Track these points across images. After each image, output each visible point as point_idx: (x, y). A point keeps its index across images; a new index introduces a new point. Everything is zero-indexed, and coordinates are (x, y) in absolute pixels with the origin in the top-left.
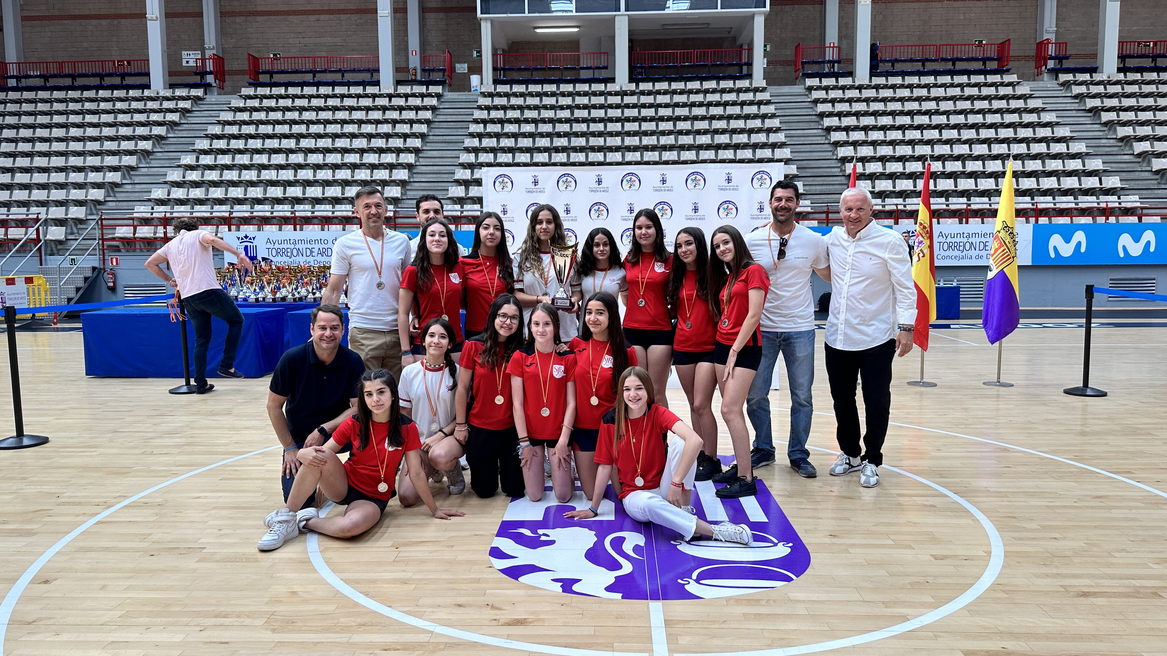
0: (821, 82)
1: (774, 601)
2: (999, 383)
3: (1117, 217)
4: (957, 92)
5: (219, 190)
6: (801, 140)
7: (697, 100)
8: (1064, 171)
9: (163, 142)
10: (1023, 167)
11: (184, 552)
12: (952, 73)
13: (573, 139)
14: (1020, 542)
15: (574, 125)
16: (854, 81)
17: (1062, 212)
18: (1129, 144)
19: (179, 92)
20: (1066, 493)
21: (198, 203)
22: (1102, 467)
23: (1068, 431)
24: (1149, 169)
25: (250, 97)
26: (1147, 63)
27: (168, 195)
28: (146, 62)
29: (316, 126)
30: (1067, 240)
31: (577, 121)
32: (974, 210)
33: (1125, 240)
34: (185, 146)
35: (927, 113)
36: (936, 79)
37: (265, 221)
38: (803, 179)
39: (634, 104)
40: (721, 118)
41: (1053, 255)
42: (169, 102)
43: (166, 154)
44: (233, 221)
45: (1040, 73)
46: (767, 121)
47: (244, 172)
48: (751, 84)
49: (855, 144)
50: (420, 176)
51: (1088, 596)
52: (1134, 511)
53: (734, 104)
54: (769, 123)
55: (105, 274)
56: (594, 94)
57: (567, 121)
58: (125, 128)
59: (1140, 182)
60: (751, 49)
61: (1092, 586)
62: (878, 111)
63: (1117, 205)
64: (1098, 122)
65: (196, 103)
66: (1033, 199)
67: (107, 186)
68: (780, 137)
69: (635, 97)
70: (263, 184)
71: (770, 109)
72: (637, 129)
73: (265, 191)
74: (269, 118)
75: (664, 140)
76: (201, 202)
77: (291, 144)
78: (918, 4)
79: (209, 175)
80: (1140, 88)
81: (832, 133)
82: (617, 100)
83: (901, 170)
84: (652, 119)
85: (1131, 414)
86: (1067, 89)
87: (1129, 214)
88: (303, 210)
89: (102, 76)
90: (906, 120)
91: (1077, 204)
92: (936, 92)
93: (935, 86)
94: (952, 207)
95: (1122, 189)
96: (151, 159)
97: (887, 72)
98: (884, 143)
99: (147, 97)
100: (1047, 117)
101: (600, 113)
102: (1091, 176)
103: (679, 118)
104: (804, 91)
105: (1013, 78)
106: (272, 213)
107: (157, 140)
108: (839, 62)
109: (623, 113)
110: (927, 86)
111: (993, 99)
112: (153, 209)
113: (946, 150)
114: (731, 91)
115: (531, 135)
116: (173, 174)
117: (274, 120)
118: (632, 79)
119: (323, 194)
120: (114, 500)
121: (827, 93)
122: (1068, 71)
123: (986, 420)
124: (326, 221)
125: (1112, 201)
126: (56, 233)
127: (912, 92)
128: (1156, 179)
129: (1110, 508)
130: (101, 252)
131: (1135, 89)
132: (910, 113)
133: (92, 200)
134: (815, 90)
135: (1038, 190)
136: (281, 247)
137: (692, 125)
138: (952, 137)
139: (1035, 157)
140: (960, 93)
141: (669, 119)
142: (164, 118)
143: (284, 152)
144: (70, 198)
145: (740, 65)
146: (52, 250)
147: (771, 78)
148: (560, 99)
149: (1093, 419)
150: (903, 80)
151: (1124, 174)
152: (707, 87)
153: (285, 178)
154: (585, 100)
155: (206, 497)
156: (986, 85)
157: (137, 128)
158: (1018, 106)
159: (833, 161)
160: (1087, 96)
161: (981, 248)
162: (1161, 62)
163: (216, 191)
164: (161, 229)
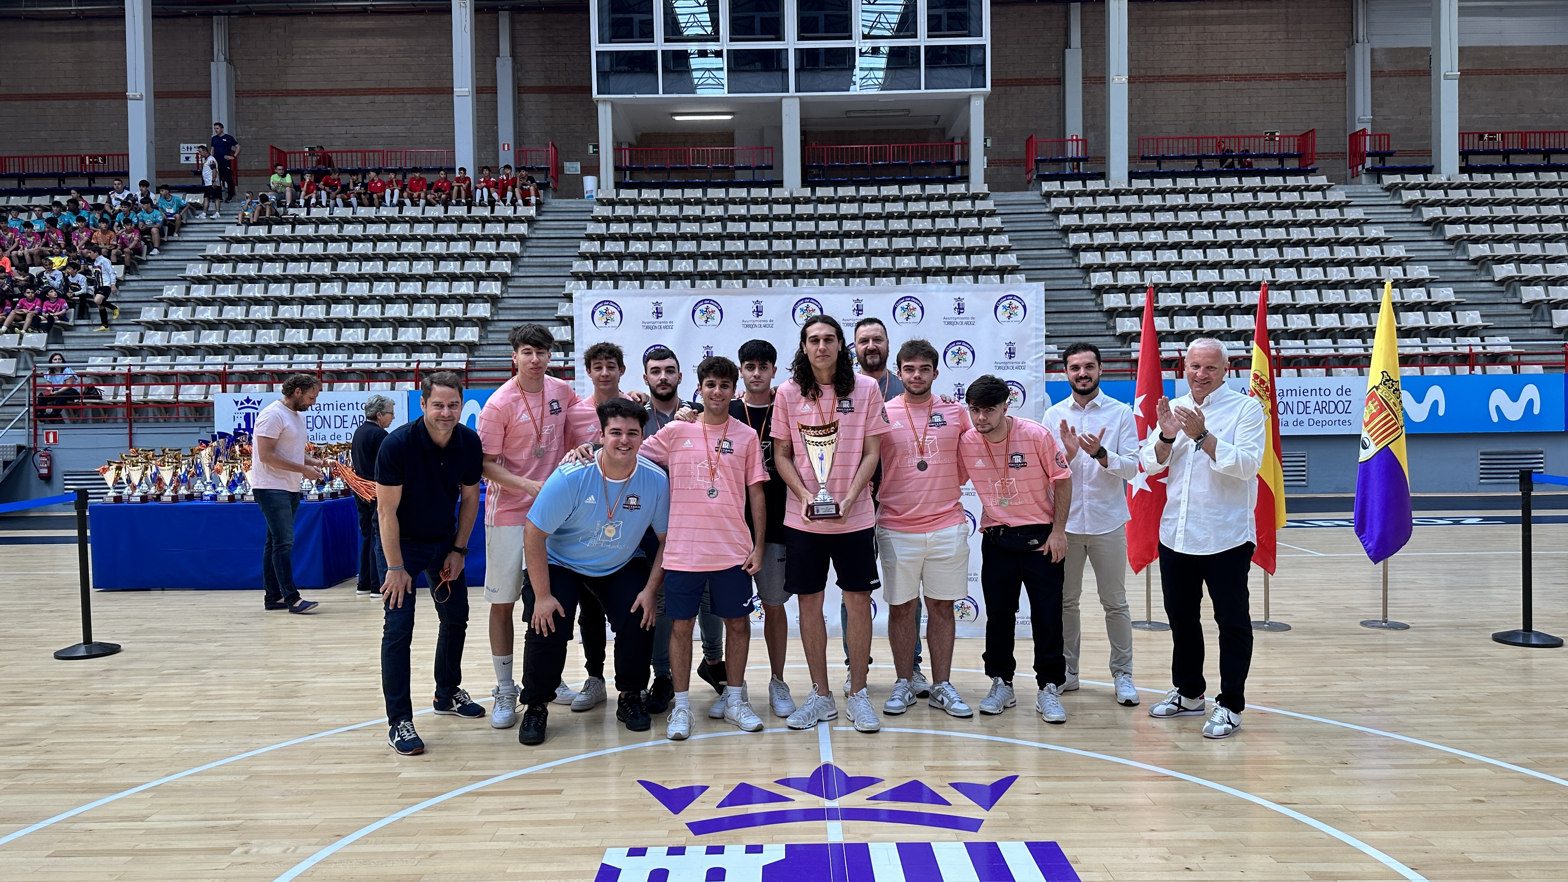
0: (1062, 186)
2: (1387, 624)
3: (1484, 367)
4: (1248, 198)
5: (215, 333)
6: (1039, 264)
7: (895, 210)
8: (1403, 304)
10: (1347, 298)
13: (725, 262)
15: (727, 242)
16: (1107, 185)
18: (1485, 268)
21: (182, 352)
24: (1518, 300)
26: (1498, 161)
27: (141, 341)
28: (125, 157)
29: (361, 245)
30: (1419, 399)
31: (731, 237)
32: (1285, 358)
33: (1498, 398)
34: (172, 273)
35: (1209, 226)
36: (1218, 182)
39: (809, 215)
40: (928, 233)
43: (145, 283)
44: (235, 379)
45: (1355, 175)
46: (991, 237)
47: (254, 308)
48: (968, 189)
49: (1114, 268)
50: (508, 312)
53: (946, 215)
54: (994, 241)
55: (37, 456)
56: (755, 202)
57: (717, 237)
59: (1507, 319)
60: (966, 143)
62: (1143, 224)
63: (1480, 349)
64: (1441, 238)
66: (1364, 342)
68: (1011, 259)
69: (811, 206)
70: (280, 326)
71: (996, 222)
72: (815, 248)
73: (283, 334)
74: (296, 233)
75: (851, 263)
76: (187, 351)
77: (324, 269)
78: (1188, 84)
79: (203, 312)
80: (1492, 194)
81: (1081, 254)
82: (786, 209)
83: (1179, 303)
84: (834, 235)
86: (1394, 195)
87: (1498, 362)
88: (335, 362)
89: (61, 177)
90: (1182, 236)
91: (1425, 348)
92: (1220, 199)
93: (1218, 190)
95: (1485, 328)
97: (1151, 172)
98: (1153, 266)
100: (1373, 232)
101: (764, 227)
102: (1440, 311)
103: (871, 234)
104: (1041, 198)
105: (1322, 180)
106: (290, 365)
108: (1085, 160)
109: (794, 226)
110: (1207, 191)
111: (1297, 207)
112: (115, 360)
113: (1240, 276)
115: (667, 256)
116: (151, 311)
117: (302, 237)
118: (806, 182)
119: (366, 339)
121: (1071, 201)
122: (1393, 171)
124: (367, 377)
125: (1474, 344)
127: (1187, 199)
128: (1529, 315)
130: (32, 424)
131: (1485, 194)
132: (1187, 227)
133: (27, 349)
134: (1055, 196)
137: (890, 243)
138: (1246, 258)
139: (1362, 285)
140: (1252, 200)
141: (857, 235)
143: (315, 281)
145: (952, 166)
147: (994, 182)
148: (707, 207)
150: (1175, 183)
151: (1484, 307)
152: (908, 193)
153: (312, 316)
154: (742, 210)
156: (1286, 189)
158: (1331, 217)
159: (1085, 292)
160: (1422, 204)
161: (1301, 410)
162: (1515, 160)
163: (210, 336)
164: (123, 390)
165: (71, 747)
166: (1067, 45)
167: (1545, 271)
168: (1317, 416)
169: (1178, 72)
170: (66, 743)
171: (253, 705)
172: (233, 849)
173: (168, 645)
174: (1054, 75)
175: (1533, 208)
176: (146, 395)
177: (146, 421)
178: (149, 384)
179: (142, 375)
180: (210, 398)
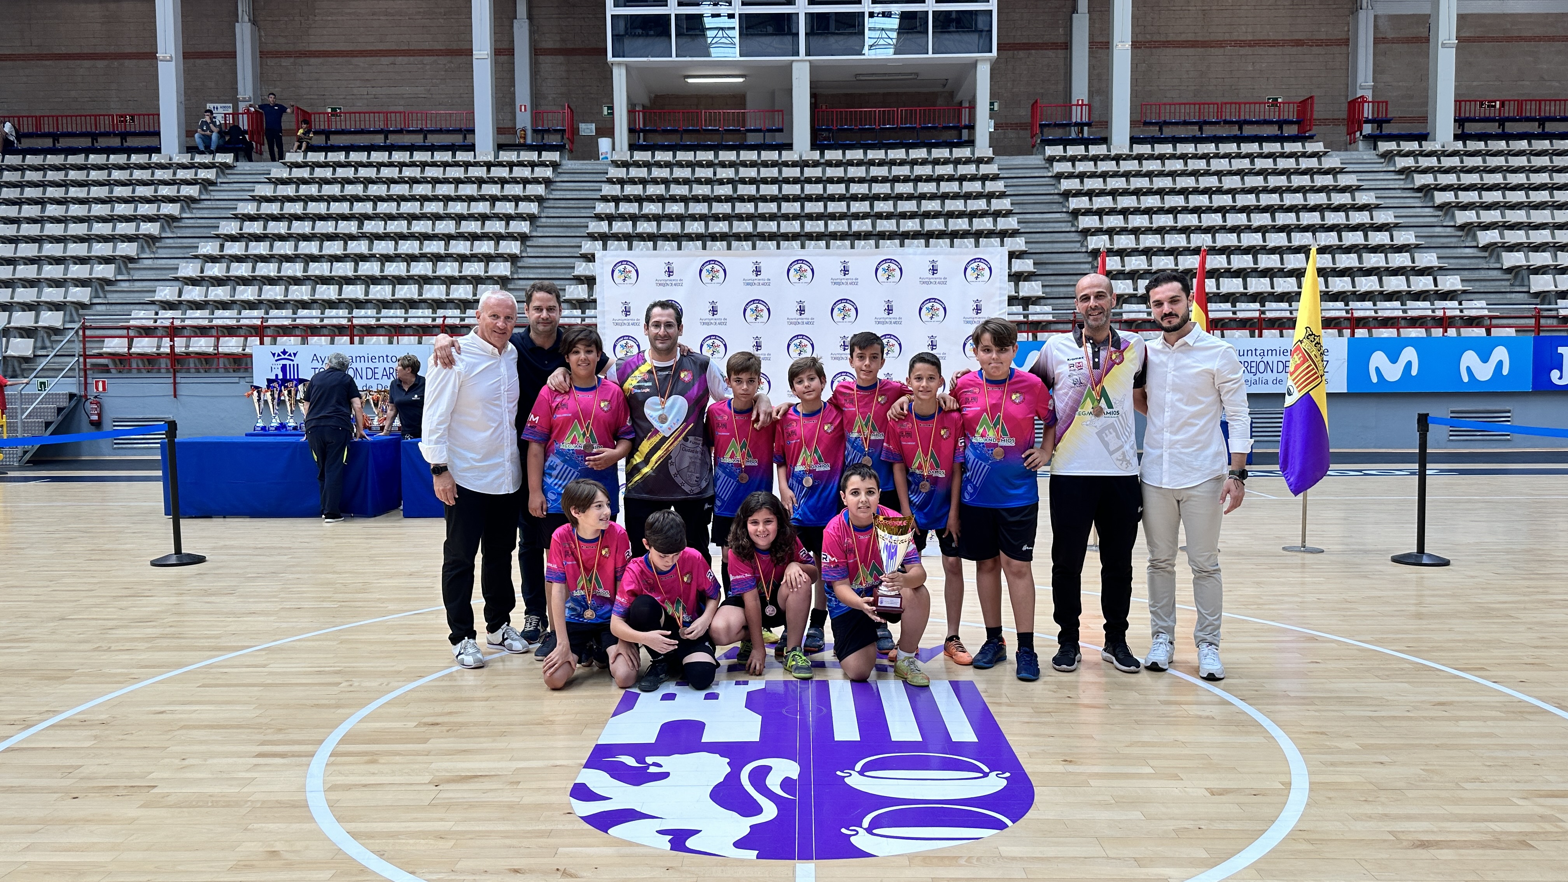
0: (1065, 150)
1: (979, 859)
2: (1304, 548)
3: (1458, 328)
4: (1246, 164)
5: (250, 289)
6: (1039, 227)
7: (901, 173)
8: (1387, 269)
9: (175, 224)
10: (1335, 263)
11: (124, 792)
12: (1239, 140)
13: (735, 223)
14: (1332, 769)
15: (737, 204)
16: (1109, 150)
17: (1386, 323)
18: (1471, 234)
19: (199, 159)
20: (1397, 698)
21: (220, 306)
22: (1444, 662)
23: (1398, 613)
24: (1498, 266)
25: (297, 165)
26: (1493, 128)
27: (180, 296)
28: (156, 117)
29: (386, 204)
30: (1394, 359)
31: (742, 199)
32: (1270, 319)
33: (1469, 359)
34: (206, 230)
35: (1208, 191)
36: (1217, 148)
37: (313, 331)
38: (1043, 278)
39: (817, 178)
40: (933, 197)
41: (1375, 379)
42: (186, 171)
43: (179, 240)
44: (269, 332)
45: (1353, 141)
46: (993, 201)
47: (286, 265)
48: (973, 153)
49: (1111, 232)
50: (527, 271)
51: (1428, 847)
52: (1490, 723)
53: (951, 179)
54: (997, 204)
55: (88, 403)
56: (765, 164)
57: (728, 199)
58: (124, 205)
59: (1487, 283)
60: (972, 107)
61: (1433, 832)
62: (1141, 189)
63: (1457, 313)
64: (1430, 204)
65: (223, 173)
66: (1347, 305)
67: (95, 284)
68: (1011, 223)
69: (820, 169)
70: (311, 282)
71: (998, 186)
72: (822, 211)
73: (314, 290)
74: (323, 193)
75: (858, 226)
76: (224, 305)
77: (351, 227)
78: (1192, 49)
79: (237, 269)
80: (1484, 161)
81: (1080, 217)
82: (795, 172)
84: (841, 198)
85: (1483, 589)
86: (1389, 162)
87: (1474, 325)
88: (365, 317)
89: (94, 136)
90: (1178, 201)
91: (1405, 311)
92: (1216, 165)
93: (1217, 156)
94: (1240, 315)
95: (1464, 292)
96: (158, 248)
97: (1153, 137)
98: (1149, 230)
99: (156, 164)
100: (1363, 198)
101: (773, 190)
102: (1422, 275)
103: (877, 197)
104: (1044, 162)
105: (1319, 147)
106: (322, 320)
107: (167, 222)
108: (1089, 125)
109: (802, 189)
110: (1206, 157)
111: (1292, 173)
112: (157, 314)
113: (1231, 240)
114: (946, 162)
115: (680, 218)
116: (188, 267)
117: (329, 196)
118: (815, 145)
119: (393, 295)
120: (38, 717)
121: (1074, 165)
122: (1389, 138)
123: (1286, 598)
124: (395, 331)
125: (1451, 308)
126: (21, 347)
127: (1186, 164)
128: (1508, 280)
129: (1457, 719)
130: (82, 374)
131: (1477, 161)
132: (1184, 192)
133: (73, 303)
134: (1058, 161)
135: (1354, 293)
137: (895, 206)
138: (1239, 223)
139: (1349, 250)
140: (1249, 166)
141: (864, 198)
142: (178, 192)
143: (342, 239)
144: (43, 299)
145: (958, 129)
146: (14, 371)
147: (999, 146)
148: (719, 170)
149: (1433, 596)
150: (1175, 148)
151: (1466, 272)
152: (914, 157)
153: (341, 273)
154: (752, 173)
155: (172, 712)
156: (1283, 155)
157: (139, 205)
158: (1325, 184)
159: (1082, 255)
160: (1415, 171)
161: (1280, 369)
162: (1510, 127)
163: (245, 291)
164: (166, 342)
165: (190, 624)
166: (1074, 10)
167: (1528, 238)
169: (1183, 37)
171: (330, 597)
174: (1062, 40)
175: (1523, 176)
176: (187, 346)
177: (188, 371)
178: (190, 337)
179: (184, 327)
180: (248, 350)
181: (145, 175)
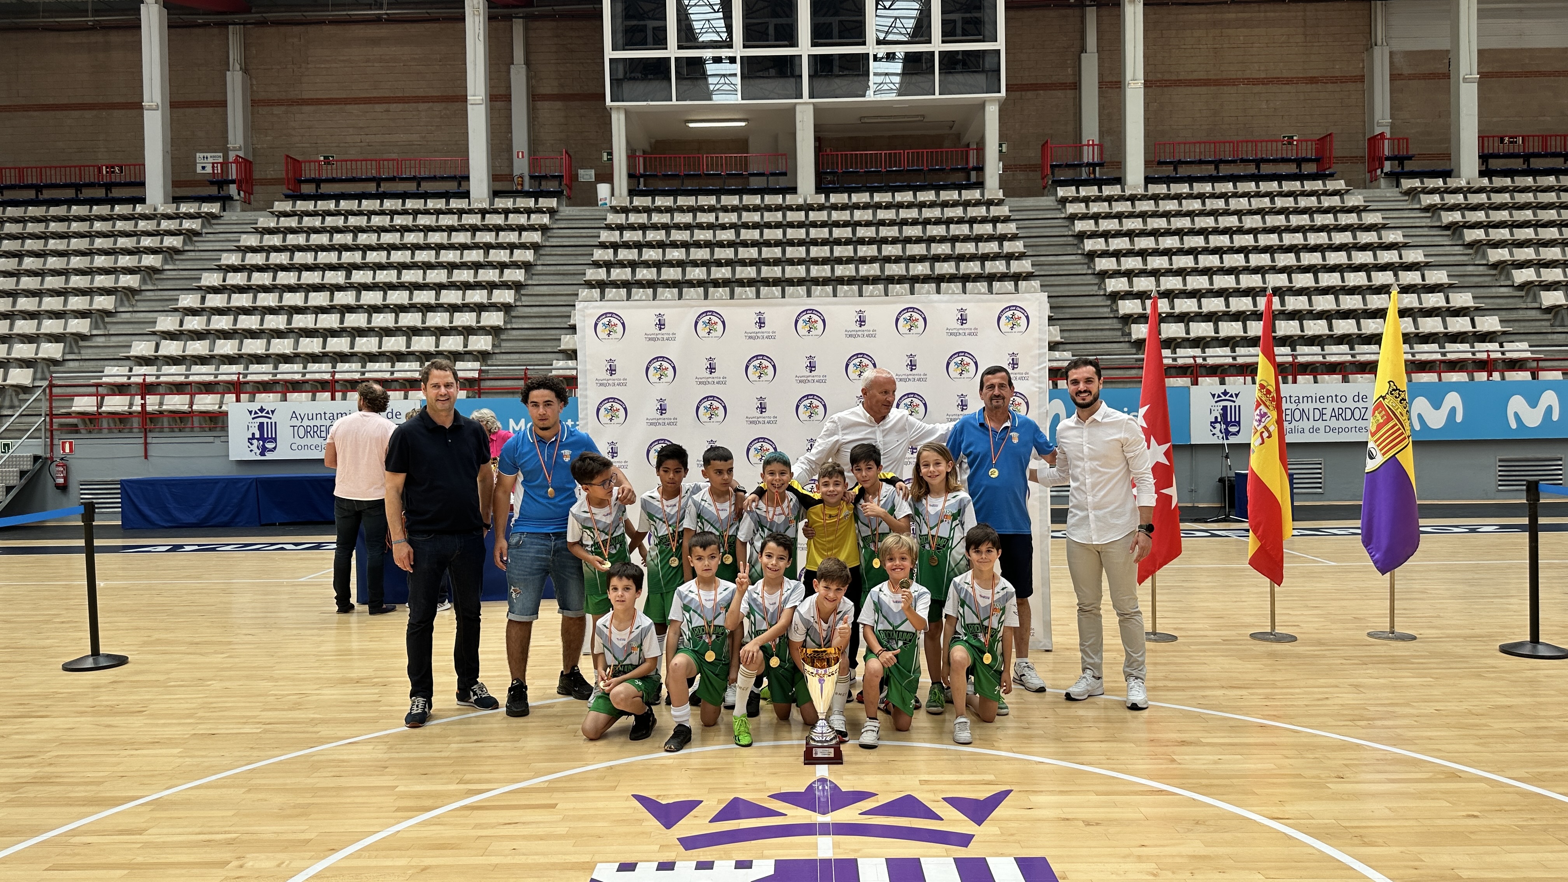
0: (1078, 191)
2: (1393, 635)
3: (1502, 373)
4: (1266, 203)
5: (229, 343)
6: (1054, 270)
7: (909, 216)
8: (1421, 310)
9: (157, 276)
10: (1365, 303)
12: (1257, 178)
13: (739, 269)
15: (740, 250)
16: (1123, 190)
17: (1425, 366)
18: (1505, 273)
19: (184, 208)
21: (197, 361)
24: (1537, 305)
25: (286, 215)
26: (1518, 164)
27: (157, 350)
28: (141, 167)
29: (375, 253)
30: (1437, 406)
31: (745, 244)
32: (1303, 364)
33: (1517, 404)
34: (188, 282)
35: (1226, 231)
36: (1235, 187)
37: (295, 386)
38: (1060, 322)
39: (823, 222)
40: (943, 240)
41: (1417, 427)
42: (170, 222)
43: (159, 293)
44: (249, 388)
45: (1374, 179)
46: (1006, 244)
47: (268, 318)
48: (982, 195)
49: (1129, 274)
50: (521, 320)
53: (960, 221)
54: (1008, 247)
55: (53, 465)
56: (769, 208)
57: (731, 244)
58: (103, 257)
59: (1527, 324)
60: (981, 148)
62: (1158, 230)
63: (1499, 355)
64: (1460, 242)
65: (209, 223)
67: (69, 339)
68: (1025, 266)
69: (825, 213)
70: (294, 335)
71: (1010, 228)
72: (828, 255)
73: (297, 343)
74: (311, 242)
75: (865, 270)
76: (202, 360)
77: (338, 278)
78: (1205, 88)
79: (218, 322)
80: (1512, 198)
81: (1097, 260)
82: (800, 216)
83: (1195, 309)
84: (848, 242)
86: (1413, 200)
87: (1517, 368)
88: (349, 371)
89: (78, 187)
90: (1198, 241)
91: (1444, 354)
92: (1235, 204)
93: (1235, 195)
95: (1504, 333)
96: (137, 301)
97: (1168, 177)
98: (1170, 272)
99: (140, 215)
100: (1391, 237)
101: (778, 234)
102: (1459, 316)
103: (885, 241)
104: (1056, 203)
105: (1340, 185)
106: (304, 374)
107: (149, 274)
108: (1101, 165)
109: (808, 233)
110: (1224, 196)
111: (1315, 212)
112: (131, 370)
113: (1256, 281)
114: (955, 204)
115: (680, 264)
116: (166, 320)
117: (317, 246)
118: (820, 188)
119: (380, 347)
121: (1087, 207)
122: (1412, 175)
123: (1397, 710)
125: (1493, 350)
127: (1204, 204)
128: (1549, 320)
130: (48, 434)
131: (1506, 198)
132: (1203, 232)
133: (44, 359)
134: (1071, 202)
136: (312, 423)
137: (904, 250)
138: (1262, 263)
139: (1379, 290)
140: (1269, 205)
141: (871, 241)
142: (162, 242)
143: (329, 289)
144: (13, 355)
145: (966, 171)
147: (1009, 188)
148: (721, 215)
150: (1191, 188)
151: (1503, 313)
152: (922, 199)
153: (326, 325)
154: (756, 217)
156: (1304, 194)
157: (120, 257)
158: (1349, 222)
159: (1100, 298)
160: (1441, 209)
161: (1317, 417)
162: (1536, 163)
163: (226, 345)
164: (138, 400)
165: (75, 760)
166: (1083, 49)
168: (1333, 423)
169: (1195, 76)
170: (70, 756)
171: (255, 717)
172: (228, 863)
173: (175, 656)
174: (1070, 80)
175: (1553, 212)
176: (161, 404)
177: (161, 430)
178: (163, 394)
179: (159, 384)
180: (224, 408)
181: (127, 226)
